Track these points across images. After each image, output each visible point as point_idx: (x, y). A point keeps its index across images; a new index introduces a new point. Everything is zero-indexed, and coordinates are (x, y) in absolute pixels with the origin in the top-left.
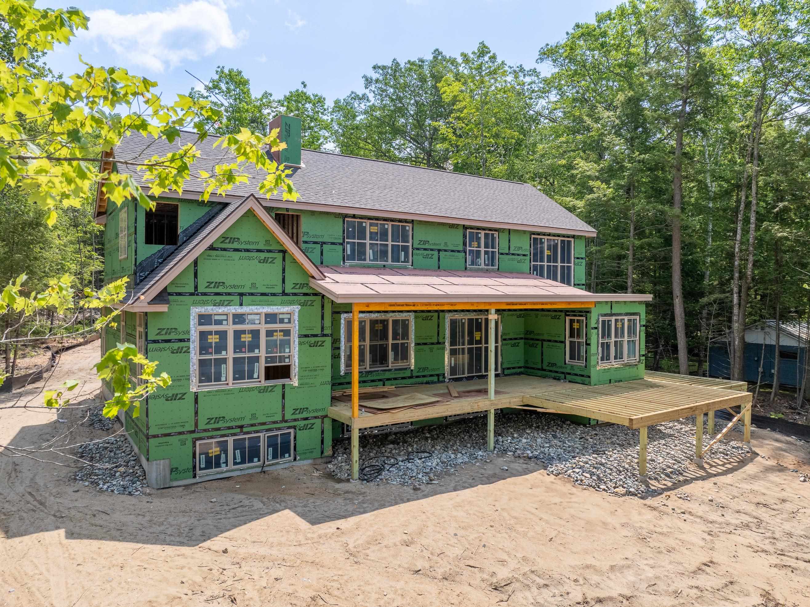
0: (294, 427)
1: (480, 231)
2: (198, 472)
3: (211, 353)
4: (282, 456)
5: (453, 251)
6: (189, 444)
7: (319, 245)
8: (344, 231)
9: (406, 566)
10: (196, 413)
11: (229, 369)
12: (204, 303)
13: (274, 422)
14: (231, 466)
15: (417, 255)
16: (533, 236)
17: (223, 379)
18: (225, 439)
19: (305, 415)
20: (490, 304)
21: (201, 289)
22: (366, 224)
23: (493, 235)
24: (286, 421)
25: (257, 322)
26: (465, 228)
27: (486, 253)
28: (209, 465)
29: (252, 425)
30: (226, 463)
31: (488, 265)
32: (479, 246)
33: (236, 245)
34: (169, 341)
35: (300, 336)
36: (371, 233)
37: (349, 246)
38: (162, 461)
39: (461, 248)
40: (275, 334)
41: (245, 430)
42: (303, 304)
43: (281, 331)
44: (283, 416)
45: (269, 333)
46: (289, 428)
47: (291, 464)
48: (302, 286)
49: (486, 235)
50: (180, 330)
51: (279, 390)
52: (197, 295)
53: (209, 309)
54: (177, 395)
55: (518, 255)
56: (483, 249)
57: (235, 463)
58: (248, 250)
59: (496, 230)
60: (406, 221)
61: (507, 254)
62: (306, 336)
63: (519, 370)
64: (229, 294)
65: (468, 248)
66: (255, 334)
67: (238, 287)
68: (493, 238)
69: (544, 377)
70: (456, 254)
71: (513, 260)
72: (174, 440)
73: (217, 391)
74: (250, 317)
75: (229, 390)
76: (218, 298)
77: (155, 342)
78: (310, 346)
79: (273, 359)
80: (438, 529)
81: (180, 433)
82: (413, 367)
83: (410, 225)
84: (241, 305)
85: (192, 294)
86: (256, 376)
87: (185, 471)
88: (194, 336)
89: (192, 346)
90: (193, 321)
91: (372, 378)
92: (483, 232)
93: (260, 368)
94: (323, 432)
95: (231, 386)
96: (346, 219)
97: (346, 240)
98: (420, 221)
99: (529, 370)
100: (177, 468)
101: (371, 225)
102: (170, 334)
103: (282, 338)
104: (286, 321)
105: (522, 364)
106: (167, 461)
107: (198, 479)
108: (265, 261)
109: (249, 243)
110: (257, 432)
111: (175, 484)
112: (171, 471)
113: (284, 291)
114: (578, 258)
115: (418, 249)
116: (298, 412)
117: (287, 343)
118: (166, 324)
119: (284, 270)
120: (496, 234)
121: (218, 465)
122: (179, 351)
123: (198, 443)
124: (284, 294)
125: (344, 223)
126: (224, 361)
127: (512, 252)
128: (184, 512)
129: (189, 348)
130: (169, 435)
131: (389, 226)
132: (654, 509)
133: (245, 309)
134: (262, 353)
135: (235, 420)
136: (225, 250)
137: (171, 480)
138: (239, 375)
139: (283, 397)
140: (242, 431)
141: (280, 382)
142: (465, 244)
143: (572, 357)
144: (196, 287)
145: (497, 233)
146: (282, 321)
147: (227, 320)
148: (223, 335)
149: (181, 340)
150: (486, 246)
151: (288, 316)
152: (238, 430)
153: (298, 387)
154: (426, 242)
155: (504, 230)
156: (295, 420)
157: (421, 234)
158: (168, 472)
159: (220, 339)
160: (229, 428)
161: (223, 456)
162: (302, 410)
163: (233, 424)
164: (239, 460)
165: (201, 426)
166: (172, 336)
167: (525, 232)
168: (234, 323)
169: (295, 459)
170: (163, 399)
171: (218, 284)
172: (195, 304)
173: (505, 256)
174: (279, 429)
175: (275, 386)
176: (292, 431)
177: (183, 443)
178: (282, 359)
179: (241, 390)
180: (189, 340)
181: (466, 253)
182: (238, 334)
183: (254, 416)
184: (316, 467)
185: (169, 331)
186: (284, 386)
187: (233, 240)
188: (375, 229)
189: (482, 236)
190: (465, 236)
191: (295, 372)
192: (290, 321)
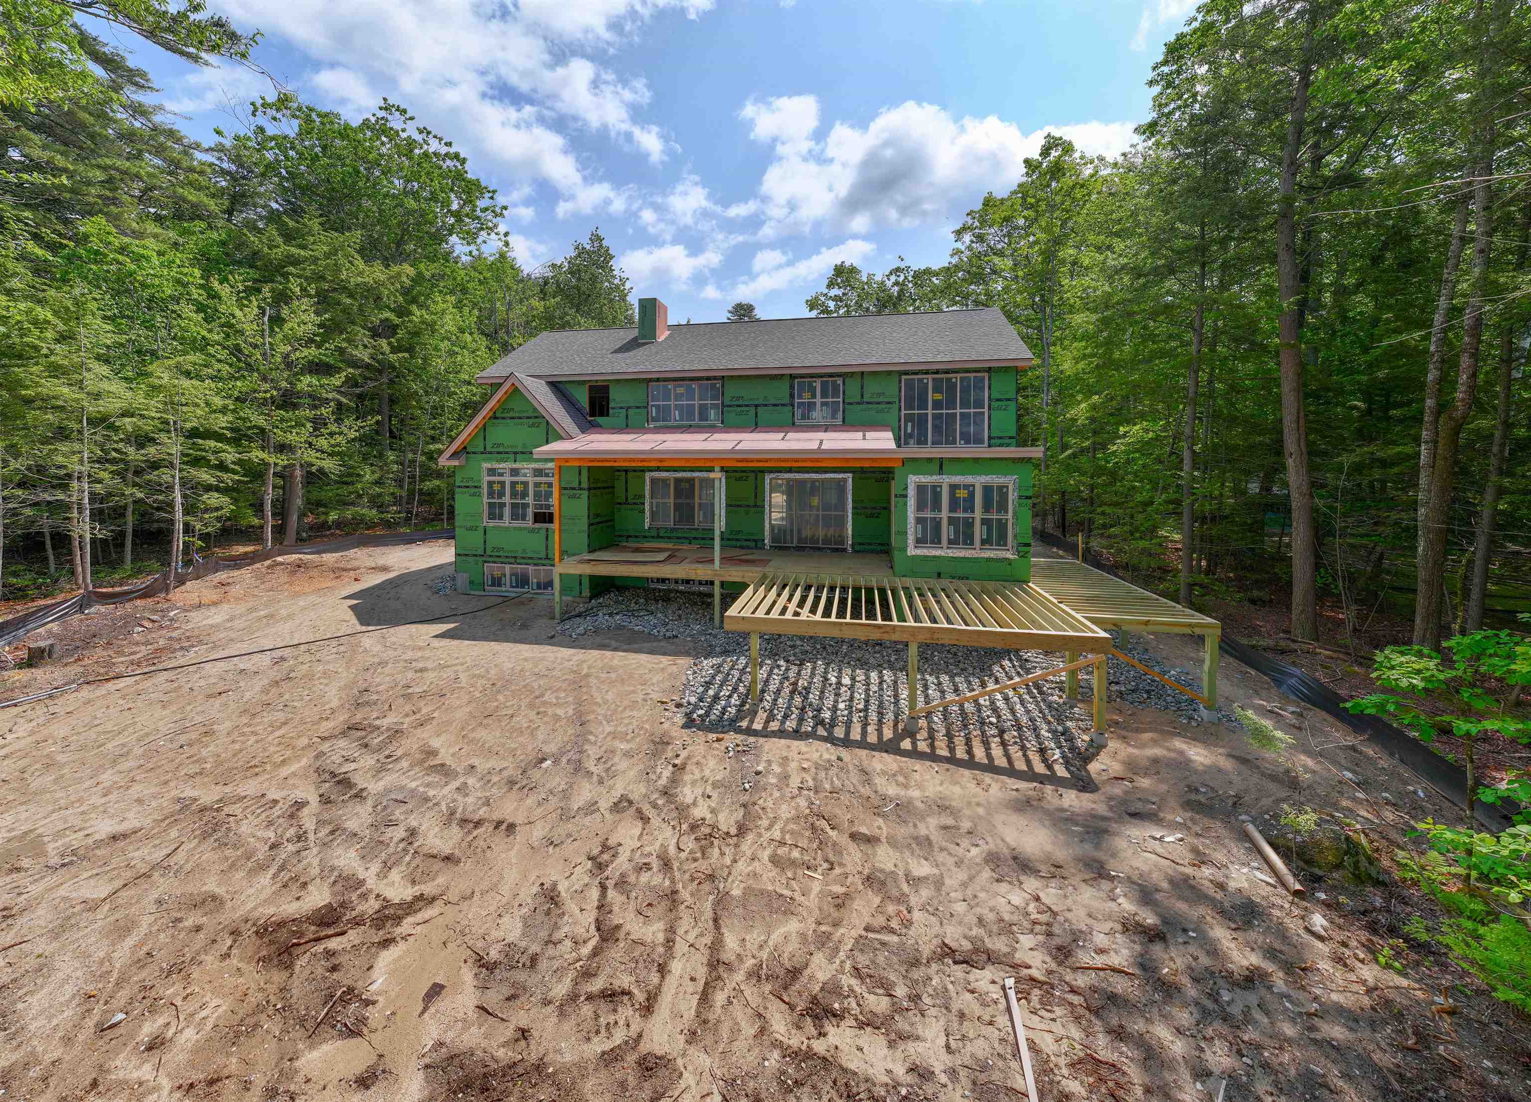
1: (814, 379)
2: (485, 587)
3: (495, 498)
4: (546, 588)
5: (775, 405)
6: (481, 565)
7: (625, 410)
8: (648, 395)
10: (485, 542)
11: (507, 511)
12: (491, 460)
13: (539, 558)
14: (508, 588)
15: (728, 413)
16: (904, 377)
17: (504, 519)
18: (505, 565)
20: (712, 460)
21: (488, 449)
22: (671, 386)
23: (834, 383)
24: (549, 559)
25: (528, 475)
26: (792, 377)
27: (824, 404)
28: (493, 585)
29: (523, 558)
30: (505, 584)
31: (826, 419)
32: (814, 396)
33: (511, 414)
34: (469, 487)
36: (676, 395)
37: (653, 409)
38: (464, 575)
39: (787, 400)
40: (541, 485)
41: (518, 561)
43: (545, 483)
44: (546, 555)
45: (537, 485)
46: (551, 565)
49: (824, 385)
50: (475, 479)
51: (543, 532)
52: (486, 454)
53: (496, 465)
54: (473, 527)
55: (877, 403)
56: (819, 400)
57: (511, 586)
58: (520, 418)
59: (839, 375)
60: (715, 378)
61: (858, 403)
64: (507, 453)
65: (796, 400)
66: (525, 484)
67: (514, 447)
68: (836, 387)
70: (780, 408)
71: (869, 410)
72: (471, 559)
73: (499, 527)
74: (522, 471)
75: (507, 527)
76: (500, 456)
77: (460, 487)
78: (569, 497)
79: (541, 506)
81: (475, 556)
83: (720, 382)
84: (516, 461)
85: (482, 453)
86: (527, 518)
87: (478, 585)
88: (484, 485)
89: (483, 492)
90: (484, 474)
92: (819, 381)
93: (530, 512)
95: (509, 525)
96: (649, 383)
98: (731, 376)
100: (473, 582)
101: (676, 386)
102: (469, 482)
103: (546, 489)
104: (550, 475)
106: (467, 574)
107: (485, 593)
108: (533, 425)
109: (521, 411)
110: (527, 564)
111: (472, 593)
114: (997, 400)
115: (729, 406)
117: (549, 495)
118: (466, 474)
119: (547, 433)
120: (840, 381)
121: (500, 585)
122: (474, 495)
123: (486, 565)
125: (647, 387)
126: (503, 505)
127: (866, 399)
129: (481, 493)
130: (468, 556)
131: (695, 386)
133: (518, 465)
134: (530, 500)
135: (511, 551)
136: (504, 418)
137: (470, 590)
138: (514, 516)
139: (546, 538)
140: (516, 562)
141: (544, 526)
142: (792, 396)
144: (485, 448)
145: (841, 379)
146: (547, 475)
147: (506, 473)
148: (503, 484)
149: (476, 487)
150: (824, 396)
151: (552, 471)
152: (513, 560)
153: (559, 532)
154: (738, 398)
155: (853, 374)
157: (732, 391)
158: (467, 583)
159: (501, 487)
160: (507, 557)
161: (503, 579)
163: (510, 555)
164: (513, 584)
165: (488, 552)
166: (470, 484)
167: (889, 373)
168: (511, 476)
170: (465, 530)
171: (499, 445)
172: (485, 460)
173: (855, 407)
174: (543, 564)
175: (541, 528)
176: (552, 567)
177: (476, 564)
178: (546, 506)
179: (516, 529)
180: (481, 487)
181: (794, 406)
182: (513, 484)
183: (524, 551)
185: (469, 480)
186: (547, 529)
187: (510, 410)
188: (680, 390)
189: (818, 385)
190: (792, 387)
191: (556, 519)
192: (553, 475)
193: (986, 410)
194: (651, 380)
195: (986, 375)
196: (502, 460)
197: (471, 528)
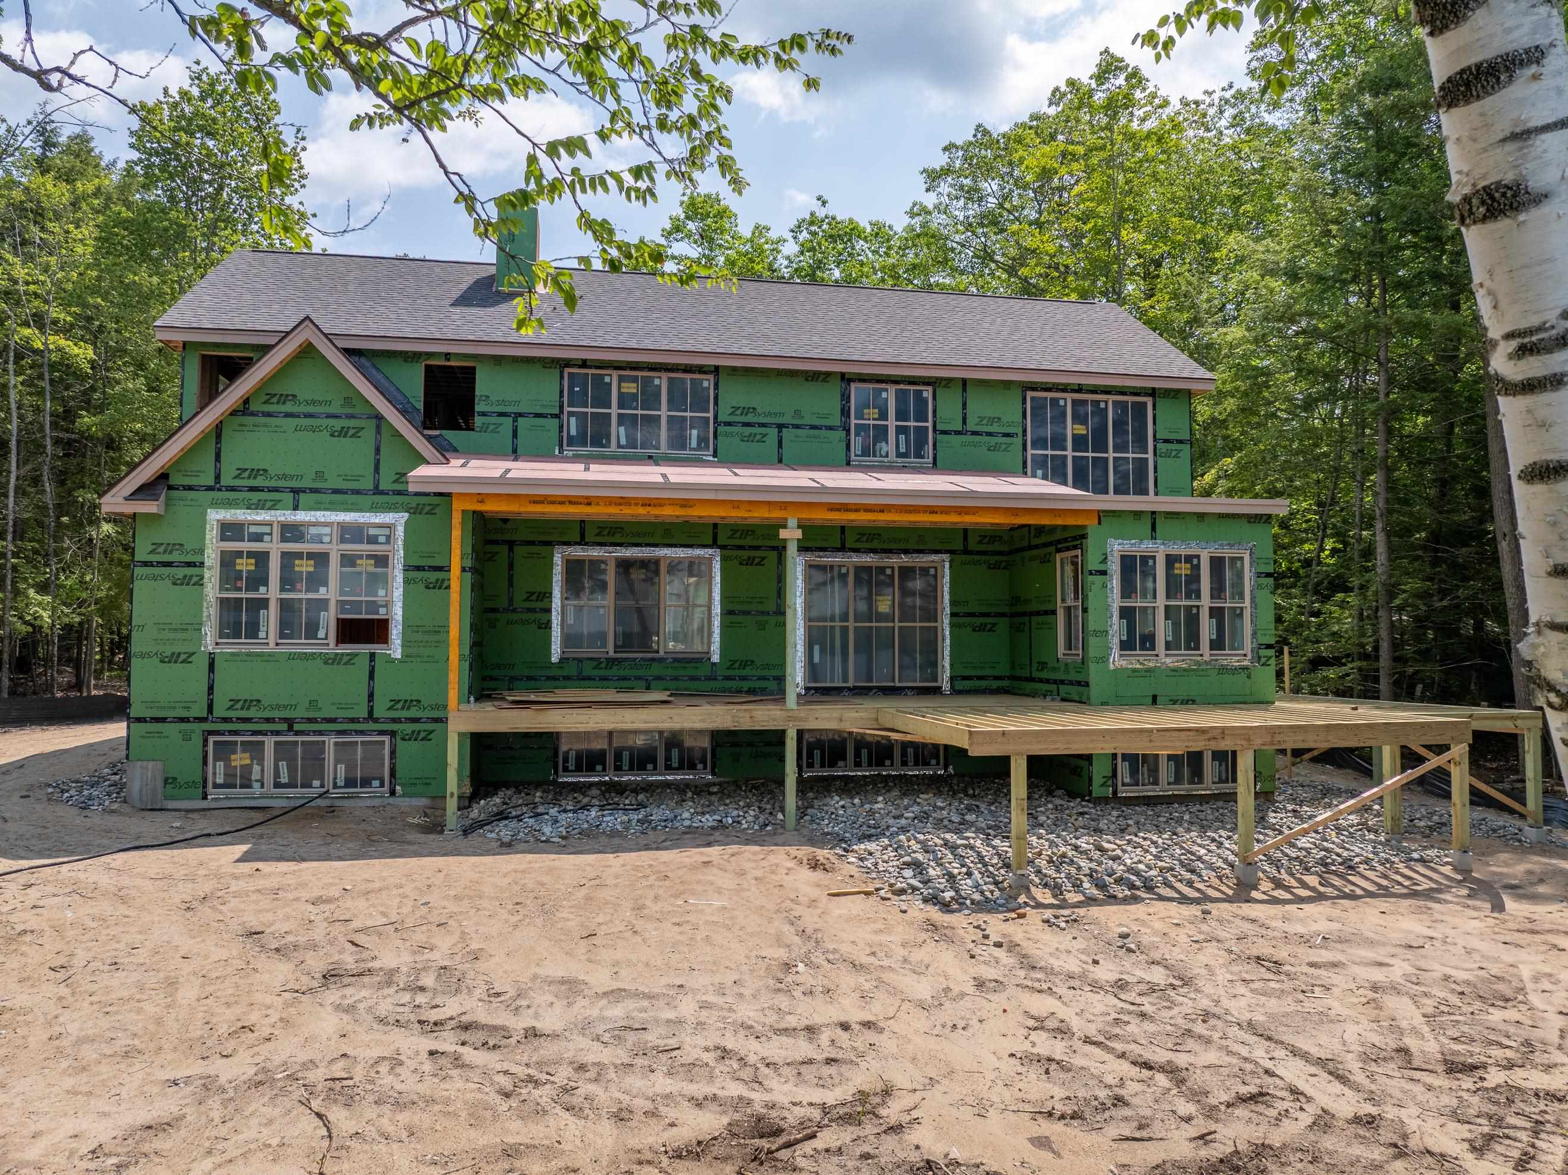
0: (393, 734)
1: (884, 386)
2: (210, 790)
3: (240, 589)
4: (366, 783)
5: (813, 427)
6: (197, 739)
7: (510, 420)
8: (561, 392)
10: (211, 689)
11: (271, 618)
12: (229, 504)
13: (353, 720)
14: (270, 788)
15: (726, 435)
16: (1030, 394)
17: (262, 635)
18: (260, 738)
19: (413, 713)
20: (784, 505)
21: (226, 480)
22: (612, 378)
23: (919, 394)
24: (376, 721)
25: (326, 539)
26: (846, 379)
27: (900, 430)
28: (230, 781)
29: (310, 720)
30: (261, 781)
31: (905, 455)
32: (884, 416)
33: (288, 407)
34: (169, 564)
35: (407, 568)
36: (621, 395)
37: (573, 420)
38: (151, 764)
39: (836, 420)
40: (359, 562)
41: (296, 727)
42: (413, 511)
43: (369, 557)
44: (371, 712)
45: (348, 560)
46: (382, 733)
47: (386, 801)
49: (901, 397)
50: (188, 546)
51: (363, 663)
52: (220, 490)
53: (240, 515)
54: (179, 654)
55: (990, 434)
56: (892, 423)
57: (278, 785)
58: (310, 416)
59: (927, 382)
60: (701, 369)
61: (958, 433)
62: (418, 568)
63: (995, 684)
64: (276, 490)
65: (853, 421)
66: (321, 559)
67: (292, 477)
68: (921, 402)
69: (1033, 695)
70: (823, 433)
71: (975, 445)
72: (172, 730)
73: (249, 654)
74: (313, 530)
75: (270, 655)
76: (255, 496)
77: (146, 564)
78: (427, 587)
79: (356, 607)
81: (182, 720)
82: (716, 658)
83: (711, 377)
84: (296, 508)
85: (210, 488)
86: (321, 634)
87: (190, 785)
88: (211, 558)
89: (207, 575)
90: (212, 534)
91: (622, 673)
92: (892, 389)
93: (328, 621)
95: (274, 648)
96: (567, 371)
97: (567, 409)
98: (734, 369)
99: (1016, 684)
100: (175, 779)
101: (621, 379)
102: (171, 552)
103: (372, 569)
104: (382, 539)
105: (1003, 670)
106: (160, 764)
107: (209, 803)
108: (343, 433)
109: (313, 402)
110: (320, 733)
111: (171, 805)
112: (166, 781)
113: (377, 487)
114: (1166, 441)
115: (728, 424)
116: (399, 706)
117: (378, 580)
118: (166, 534)
119: (378, 451)
120: (927, 392)
121: (246, 784)
122: (186, 581)
123: (212, 739)
124: (377, 491)
125: (562, 377)
126: (264, 603)
127: (971, 426)
129: (202, 578)
130: (162, 720)
131: (662, 381)
132: (935, 928)
133: (301, 516)
134: (331, 593)
135: (278, 707)
136: (269, 415)
137: (166, 798)
138: (287, 628)
139: (371, 676)
140: (290, 728)
141: (364, 649)
142: (845, 412)
144: (218, 477)
145: (930, 389)
146: (372, 540)
147: (271, 534)
148: (262, 558)
149: (189, 564)
150: (901, 415)
151: (386, 532)
152: (284, 727)
153: (401, 661)
154: (746, 411)
155: (949, 381)
156: (394, 720)
157: (734, 395)
158: (160, 784)
159: (256, 565)
160: (268, 720)
161: (256, 768)
162: (408, 704)
163: (276, 714)
164: (284, 779)
165: (218, 712)
166: (175, 557)
167: (1007, 384)
168: (284, 539)
169: (393, 793)
170: (156, 661)
171: (255, 473)
172: (216, 504)
173: (952, 438)
174: (362, 733)
175: (357, 655)
176: (386, 739)
177: (186, 737)
178: (373, 606)
179: (291, 657)
180: (202, 564)
181: (848, 431)
182: (288, 559)
183: (313, 704)
185: (170, 548)
186: (372, 656)
187: (284, 398)
188: (630, 388)
189: (890, 395)
190: (846, 397)
191: (396, 633)
192: (388, 541)
193: (1150, 456)
194: (568, 363)
195: (1149, 401)
196: (260, 506)
197: (173, 658)
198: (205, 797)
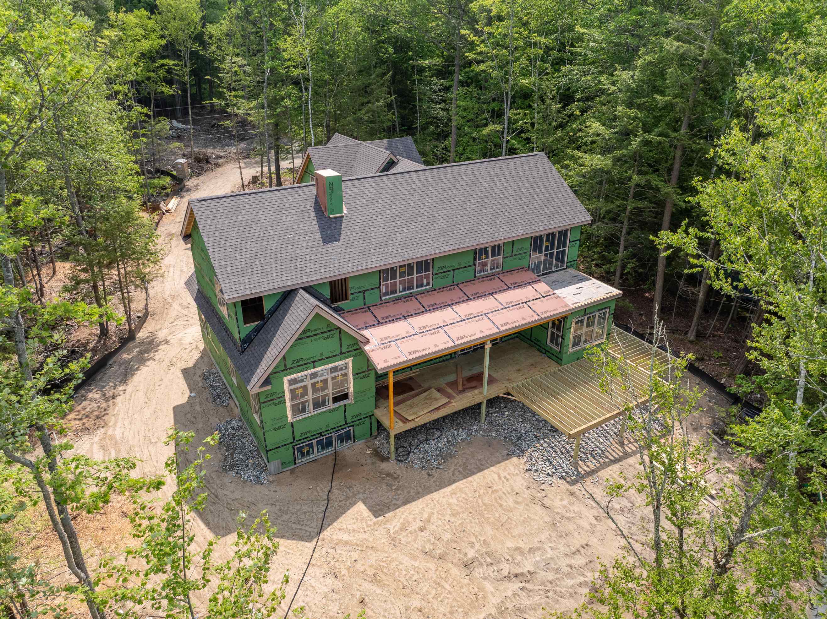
1: (488, 250)
2: (297, 461)
3: (299, 399)
4: (346, 442)
5: (465, 267)
6: (291, 449)
7: (362, 293)
8: (380, 278)
9: (420, 548)
10: (293, 433)
11: (310, 405)
12: (291, 374)
13: (340, 426)
14: (316, 454)
15: (436, 278)
17: (307, 411)
18: (311, 441)
19: (359, 418)
21: (289, 366)
22: (397, 267)
23: (499, 246)
24: (348, 424)
25: (326, 374)
26: (476, 251)
27: (493, 260)
28: (303, 456)
29: (327, 431)
30: (313, 453)
31: (493, 269)
32: (487, 258)
33: (308, 334)
34: (273, 400)
35: (354, 375)
36: (400, 273)
37: (384, 287)
38: (276, 461)
39: (472, 263)
40: (337, 378)
41: (323, 434)
42: (355, 356)
43: (341, 375)
44: (346, 422)
45: (334, 379)
47: (352, 445)
48: (353, 345)
49: (493, 247)
50: (278, 392)
51: (342, 407)
52: (287, 370)
53: (295, 376)
54: (281, 426)
55: (520, 254)
56: (490, 259)
57: (318, 452)
58: (316, 335)
59: (502, 245)
61: (510, 256)
62: (357, 374)
64: (307, 364)
65: (478, 262)
66: (325, 381)
67: (312, 358)
68: (499, 250)
69: (532, 346)
71: (515, 259)
72: (282, 449)
73: (304, 418)
74: (321, 373)
75: (312, 416)
76: (300, 368)
77: (264, 402)
78: (361, 379)
79: (337, 392)
80: (440, 516)
81: (285, 445)
84: (315, 367)
85: (283, 371)
86: (327, 404)
87: (290, 462)
88: (287, 393)
89: (286, 399)
90: (286, 386)
92: (491, 246)
93: (329, 399)
94: (371, 424)
95: (313, 414)
97: (382, 283)
100: (285, 462)
101: (401, 267)
102: (273, 396)
103: (342, 379)
104: (344, 368)
106: (279, 460)
107: (297, 465)
108: (328, 337)
109: (316, 330)
110: (330, 433)
111: (285, 470)
112: (282, 464)
114: (573, 241)
115: (437, 274)
116: (354, 417)
117: (344, 382)
119: (340, 339)
121: (308, 455)
122: (280, 403)
123: (296, 447)
124: (342, 353)
125: (380, 272)
126: (307, 401)
127: (514, 253)
128: (296, 500)
130: (278, 447)
131: (414, 264)
132: (572, 494)
133: (318, 369)
134: (330, 391)
135: (316, 431)
136: (301, 339)
137: (282, 469)
138: (316, 406)
139: (345, 411)
140: (321, 436)
141: (342, 403)
142: (475, 259)
143: (552, 341)
144: (285, 366)
146: (341, 369)
147: (307, 379)
148: (305, 388)
149: (280, 398)
150: (493, 256)
151: (346, 366)
152: (319, 435)
153: (354, 403)
154: (442, 268)
155: (508, 243)
156: (353, 422)
157: (439, 263)
158: (280, 465)
159: (303, 390)
160: (313, 436)
161: (311, 450)
162: (357, 416)
163: (316, 433)
164: (320, 450)
165: (296, 439)
166: (275, 397)
167: (526, 239)
168: (311, 379)
169: (354, 442)
170: (273, 431)
171: (299, 360)
172: (286, 375)
173: (508, 258)
174: (343, 429)
175: (340, 406)
176: (351, 428)
177: (287, 450)
178: (343, 390)
179: (318, 414)
180: (284, 396)
181: (475, 265)
182: (313, 385)
183: (327, 426)
184: (368, 444)
185: (272, 394)
186: (345, 404)
187: (306, 332)
188: (403, 270)
190: (475, 256)
191: (351, 396)
192: (346, 368)
193: (567, 247)
196: (302, 371)
197: (279, 428)
198: (295, 464)
